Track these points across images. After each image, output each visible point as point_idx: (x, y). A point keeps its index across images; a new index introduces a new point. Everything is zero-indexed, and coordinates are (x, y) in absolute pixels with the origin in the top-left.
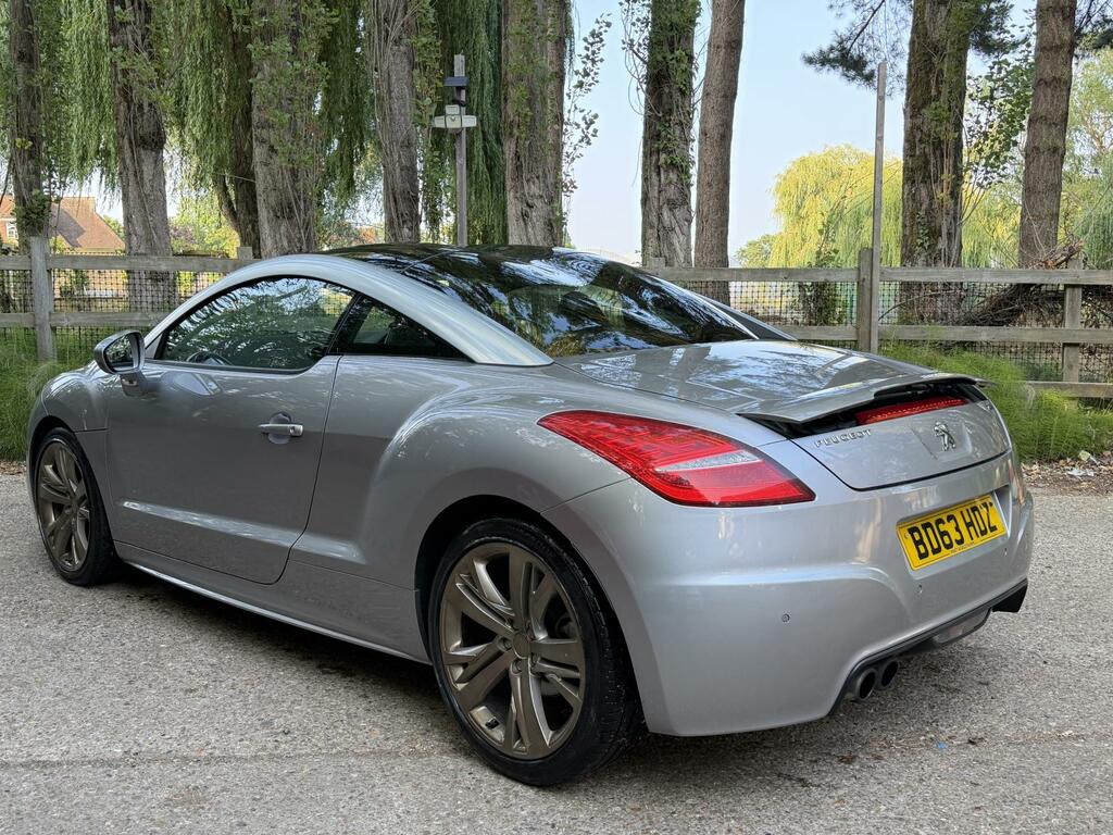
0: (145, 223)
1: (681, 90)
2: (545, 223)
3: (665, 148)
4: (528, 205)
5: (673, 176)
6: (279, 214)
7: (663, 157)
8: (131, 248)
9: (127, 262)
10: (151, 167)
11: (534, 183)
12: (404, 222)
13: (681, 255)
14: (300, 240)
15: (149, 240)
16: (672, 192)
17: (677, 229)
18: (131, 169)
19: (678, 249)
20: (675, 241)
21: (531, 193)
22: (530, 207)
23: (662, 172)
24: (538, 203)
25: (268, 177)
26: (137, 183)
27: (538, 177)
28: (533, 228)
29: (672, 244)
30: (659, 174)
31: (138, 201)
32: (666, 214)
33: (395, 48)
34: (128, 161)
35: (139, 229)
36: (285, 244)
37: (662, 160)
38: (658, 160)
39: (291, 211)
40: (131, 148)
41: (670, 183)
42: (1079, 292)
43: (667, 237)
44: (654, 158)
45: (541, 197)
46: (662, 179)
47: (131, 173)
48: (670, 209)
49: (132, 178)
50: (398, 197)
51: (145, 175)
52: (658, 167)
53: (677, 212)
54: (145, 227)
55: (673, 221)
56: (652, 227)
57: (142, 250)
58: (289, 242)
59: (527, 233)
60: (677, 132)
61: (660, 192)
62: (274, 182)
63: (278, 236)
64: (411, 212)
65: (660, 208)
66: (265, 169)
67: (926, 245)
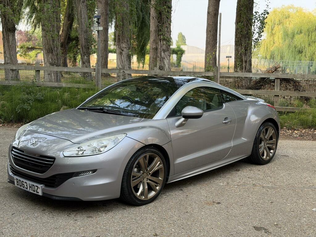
0: (10, 54)
1: (167, 17)
2: (127, 55)
3: (162, 34)
4: (122, 50)
5: (165, 42)
6: (49, 52)
7: (162, 37)
8: (5, 61)
9: (4, 66)
10: (12, 37)
11: (124, 44)
12: (85, 55)
13: (167, 66)
14: (55, 59)
15: (11, 59)
16: (164, 47)
17: (166, 58)
18: (6, 38)
19: (166, 65)
20: (165, 62)
21: (123, 47)
22: (123, 51)
23: (161, 41)
24: (125, 50)
25: (46, 41)
26: (8, 42)
27: (125, 42)
28: (123, 57)
29: (164, 63)
30: (161, 42)
31: (8, 47)
32: (163, 54)
33: (83, 4)
34: (5, 35)
35: (8, 56)
36: (51, 60)
37: (161, 37)
38: (160, 37)
39: (52, 51)
40: (6, 31)
41: (164, 44)
42: (279, 80)
43: (163, 61)
44: (159, 37)
45: (126, 48)
46: (162, 43)
47: (6, 39)
48: (164, 52)
49: (6, 40)
50: (83, 47)
51: (10, 40)
52: (161, 40)
53: (166, 53)
54: (10, 55)
55: (165, 56)
56: (159, 57)
57: (9, 62)
58: (52, 60)
59: (122, 58)
60: (166, 29)
61: (161, 47)
62: (48, 42)
63: (48, 58)
64: (87, 52)
65: (161, 52)
66: (45, 38)
67: (240, 64)
